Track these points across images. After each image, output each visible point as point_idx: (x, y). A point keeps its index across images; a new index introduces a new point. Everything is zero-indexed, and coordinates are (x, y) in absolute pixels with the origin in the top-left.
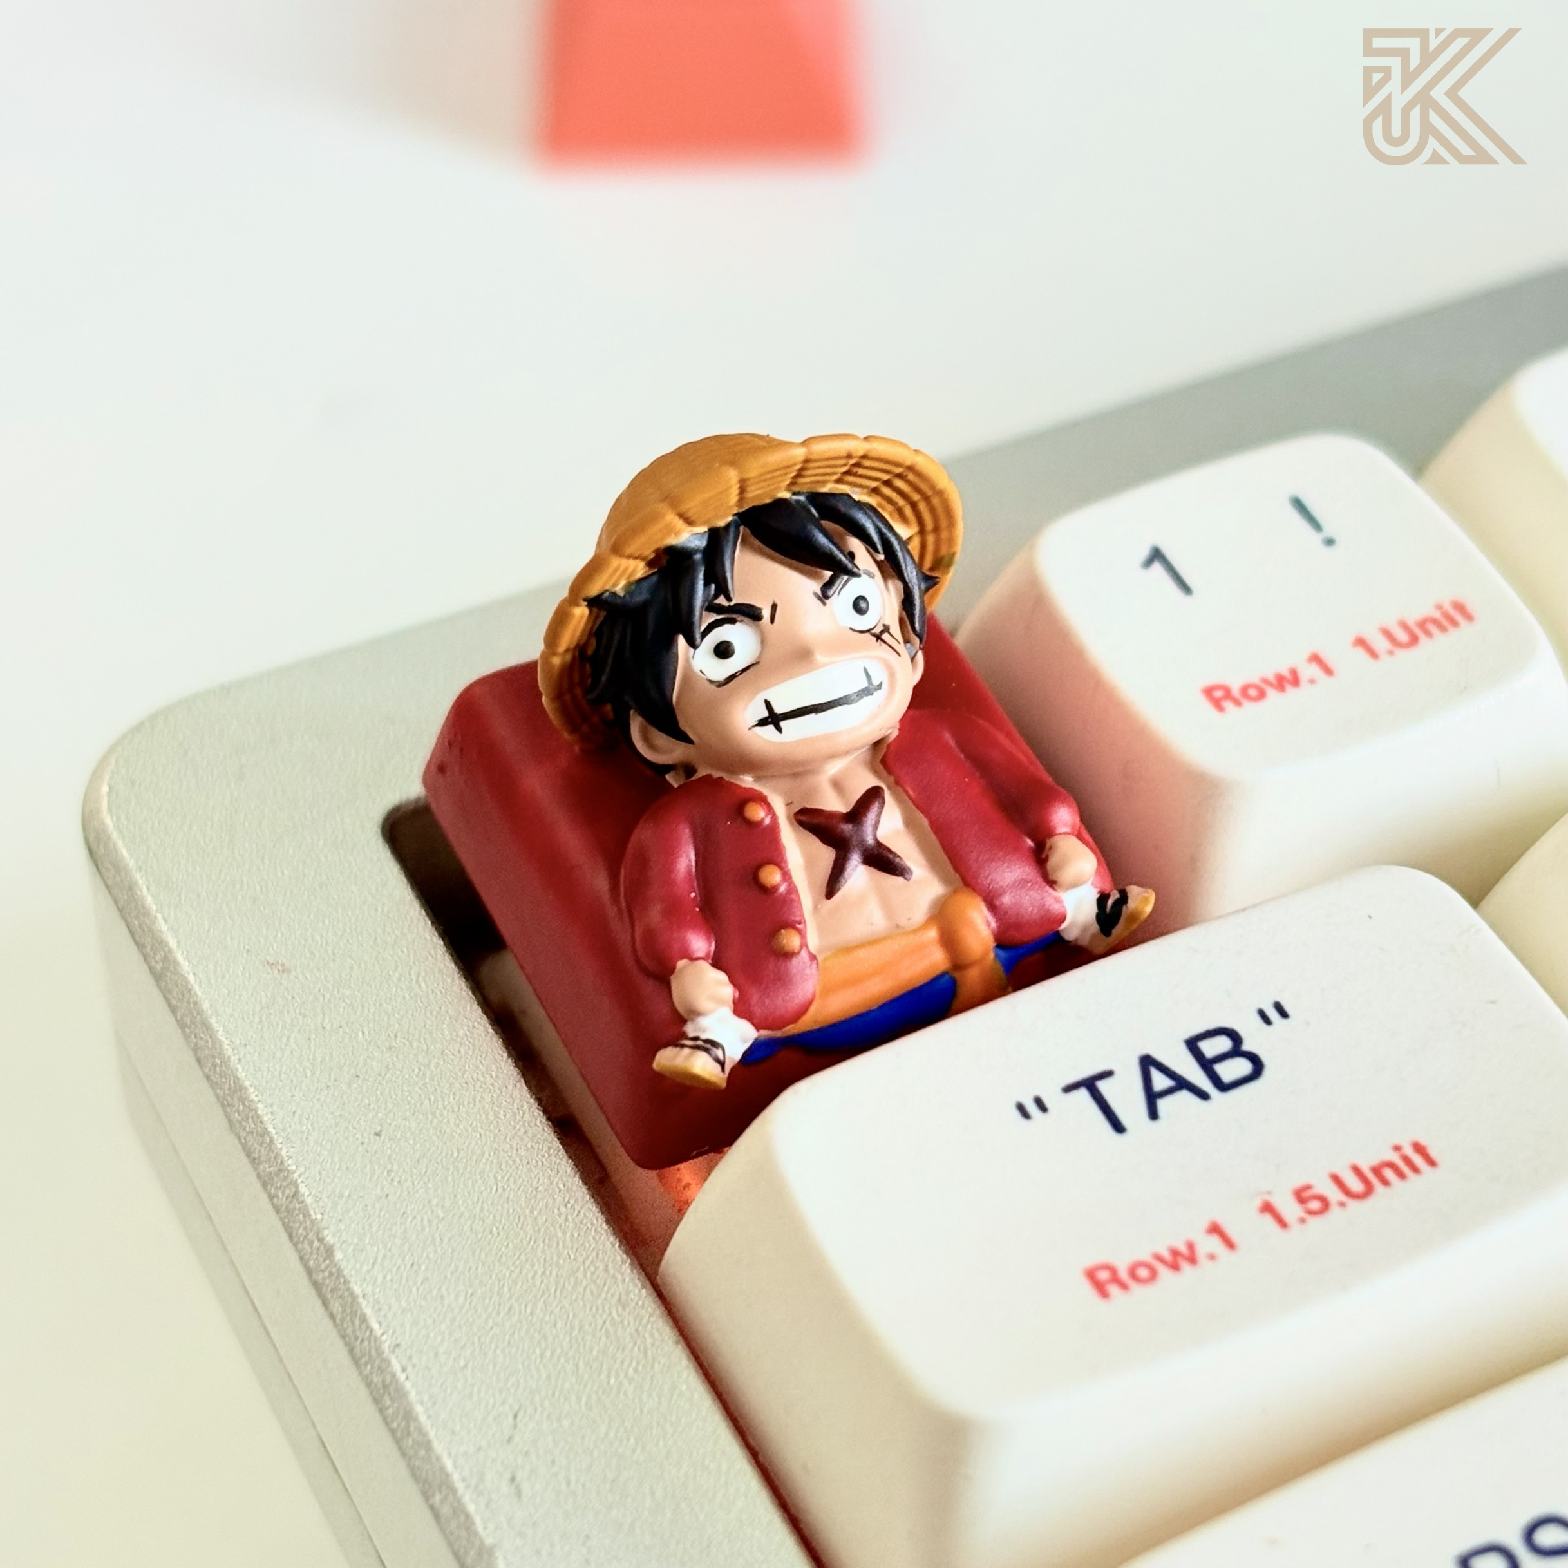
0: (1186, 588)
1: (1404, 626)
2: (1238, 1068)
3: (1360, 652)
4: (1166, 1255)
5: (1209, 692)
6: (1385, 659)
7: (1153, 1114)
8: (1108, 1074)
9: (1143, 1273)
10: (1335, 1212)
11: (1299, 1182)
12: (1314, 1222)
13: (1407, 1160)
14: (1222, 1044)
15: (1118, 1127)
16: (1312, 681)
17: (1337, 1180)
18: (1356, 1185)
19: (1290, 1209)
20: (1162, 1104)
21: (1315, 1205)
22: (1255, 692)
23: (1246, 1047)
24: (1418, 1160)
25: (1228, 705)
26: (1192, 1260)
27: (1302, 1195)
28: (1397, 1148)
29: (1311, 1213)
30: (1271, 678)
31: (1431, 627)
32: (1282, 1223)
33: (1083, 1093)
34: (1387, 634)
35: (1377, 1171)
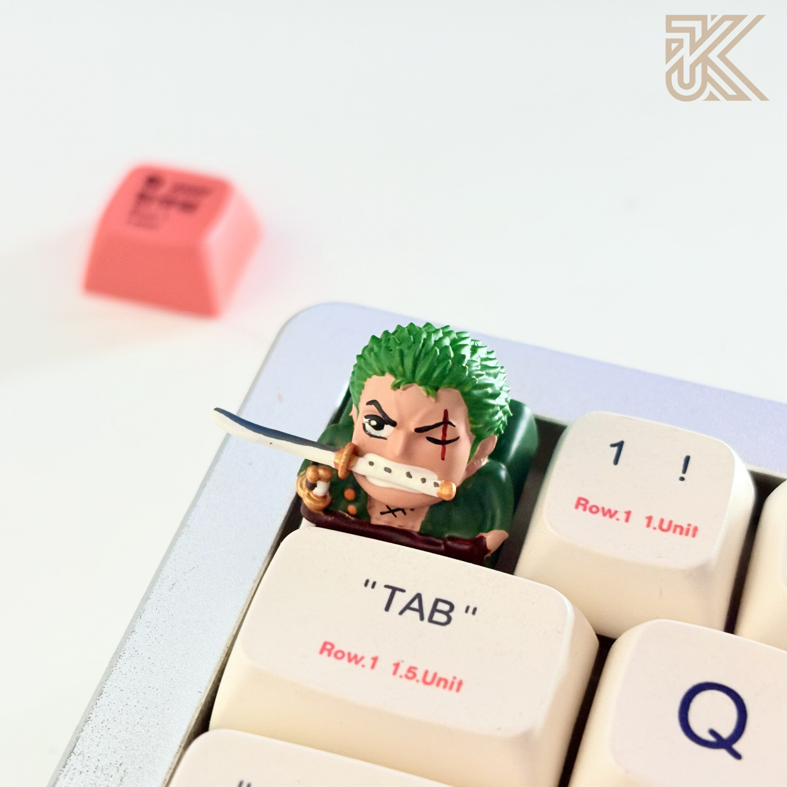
0: (616, 462)
1: (671, 522)
2: (442, 618)
3: (646, 521)
4: (352, 655)
5: (580, 499)
6: (651, 529)
7: (401, 613)
8: (403, 591)
9: (340, 655)
10: (413, 682)
11: (414, 665)
12: (404, 679)
13: (453, 683)
14: (446, 608)
15: (387, 608)
16: (618, 520)
17: (426, 673)
18: (429, 678)
19: (403, 670)
20: (408, 612)
21: (410, 675)
22: (594, 510)
23: (451, 614)
24: (455, 686)
25: (581, 508)
26: (357, 663)
27: (411, 669)
28: (455, 678)
29: (407, 677)
30: (606, 509)
31: (678, 530)
32: (395, 673)
33: (389, 591)
34: (662, 521)
35: (440, 680)
